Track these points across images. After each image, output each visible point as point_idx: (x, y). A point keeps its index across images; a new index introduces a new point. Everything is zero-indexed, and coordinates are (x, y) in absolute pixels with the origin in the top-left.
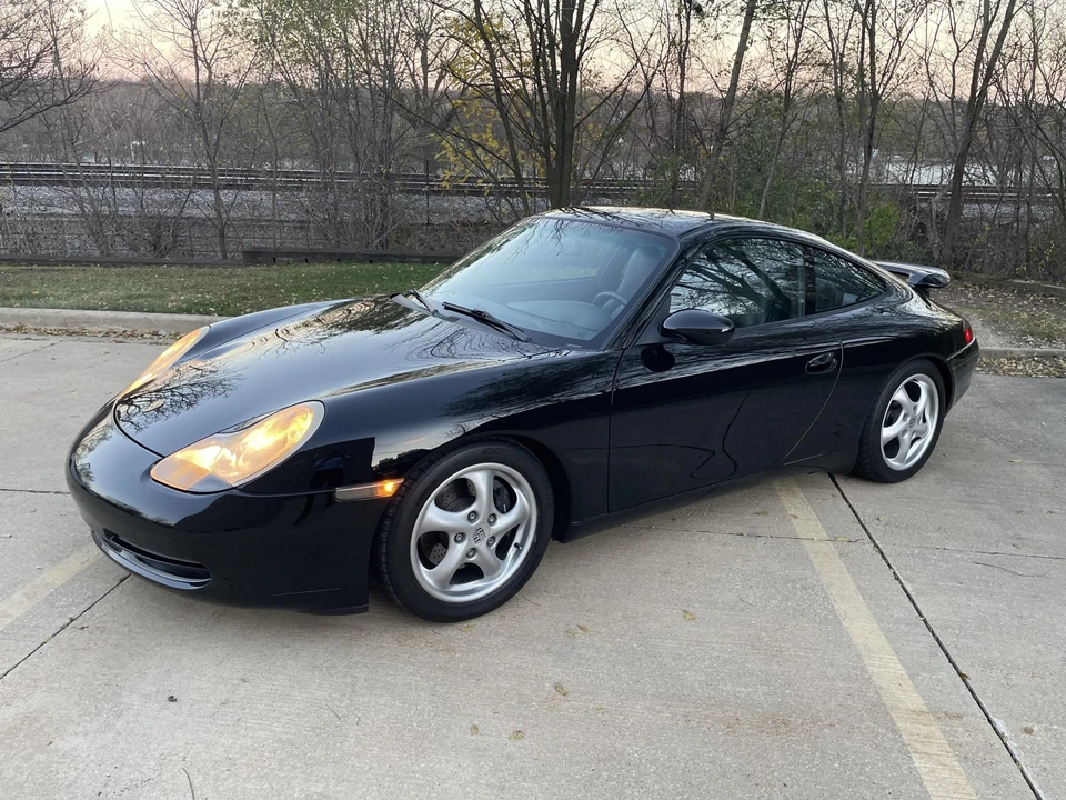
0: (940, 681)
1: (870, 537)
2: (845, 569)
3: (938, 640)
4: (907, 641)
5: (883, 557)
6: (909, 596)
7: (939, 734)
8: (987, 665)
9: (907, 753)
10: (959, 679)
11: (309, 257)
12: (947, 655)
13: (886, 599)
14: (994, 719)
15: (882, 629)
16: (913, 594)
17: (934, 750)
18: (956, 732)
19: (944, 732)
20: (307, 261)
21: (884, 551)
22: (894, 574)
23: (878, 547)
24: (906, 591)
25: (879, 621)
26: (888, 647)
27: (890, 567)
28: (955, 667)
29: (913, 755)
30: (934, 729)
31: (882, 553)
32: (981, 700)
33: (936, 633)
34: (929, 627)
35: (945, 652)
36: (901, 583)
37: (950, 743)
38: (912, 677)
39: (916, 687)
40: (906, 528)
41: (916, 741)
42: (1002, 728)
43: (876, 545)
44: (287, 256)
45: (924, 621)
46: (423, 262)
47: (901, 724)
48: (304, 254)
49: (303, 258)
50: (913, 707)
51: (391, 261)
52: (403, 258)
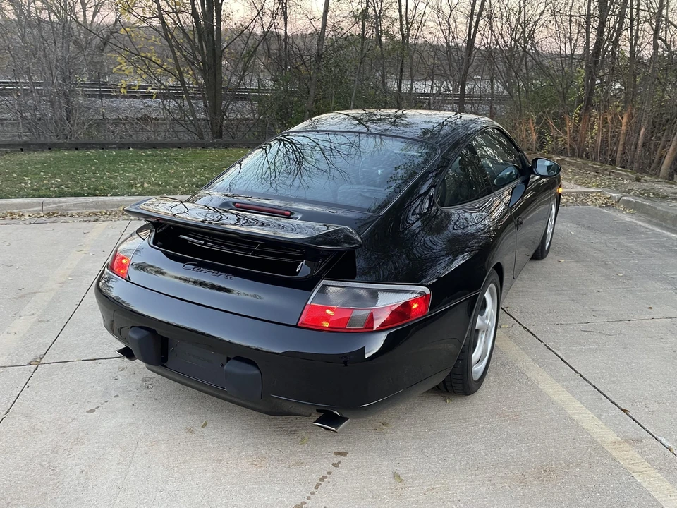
0: (615, 417)
1: (519, 322)
2: (517, 347)
3: (595, 387)
4: (581, 392)
5: (533, 334)
6: (562, 359)
7: (638, 456)
9: (629, 474)
10: (623, 413)
11: (24, 147)
12: (607, 397)
13: (551, 364)
14: (659, 438)
15: (563, 386)
16: (564, 358)
17: (642, 468)
18: (645, 451)
19: (640, 454)
20: (22, 150)
21: (531, 330)
22: (546, 345)
23: (527, 329)
24: (559, 357)
25: (558, 381)
26: (574, 399)
27: (541, 342)
28: (616, 405)
29: (634, 475)
30: (632, 453)
31: (531, 332)
32: (643, 425)
33: (592, 383)
34: (586, 380)
35: (604, 395)
36: (553, 351)
37: (647, 459)
38: (599, 416)
39: (605, 424)
40: (533, 313)
41: (629, 464)
42: (667, 444)
43: (525, 328)
44: (5, 148)
45: (581, 376)
46: (120, 148)
47: (614, 454)
48: (19, 145)
49: (19, 148)
50: (613, 439)
51: (93, 148)
52: (103, 146)
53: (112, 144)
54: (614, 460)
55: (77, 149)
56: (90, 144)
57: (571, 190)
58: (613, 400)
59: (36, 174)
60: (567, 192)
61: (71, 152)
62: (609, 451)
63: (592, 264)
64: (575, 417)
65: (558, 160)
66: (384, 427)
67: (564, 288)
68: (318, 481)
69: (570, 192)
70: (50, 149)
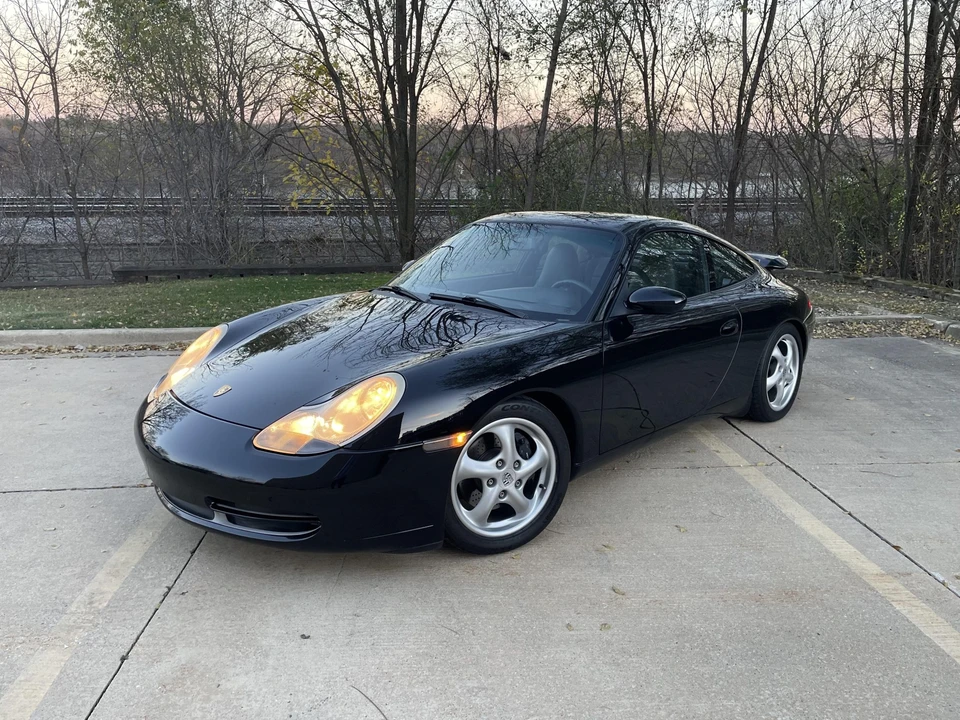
0: (883, 552)
1: (780, 461)
3: (865, 526)
4: (846, 529)
5: (797, 474)
6: (829, 498)
7: (901, 587)
8: (909, 539)
9: (887, 602)
10: (895, 551)
11: (181, 274)
12: (878, 536)
13: (815, 502)
14: (933, 574)
15: (825, 523)
16: (832, 497)
17: (904, 598)
18: (912, 584)
19: (904, 585)
20: (179, 277)
21: (794, 469)
22: (810, 484)
24: (825, 495)
25: (820, 518)
26: (835, 535)
27: (805, 480)
28: (887, 542)
29: (893, 603)
30: (896, 584)
31: (794, 471)
32: (916, 561)
33: (862, 521)
34: (855, 518)
35: (875, 533)
36: (818, 490)
37: (912, 591)
38: (863, 552)
39: (869, 559)
40: (802, 453)
41: (889, 594)
42: (941, 579)
43: (787, 466)
44: (159, 274)
45: (849, 514)
46: (292, 274)
47: (873, 584)
48: (176, 271)
49: (175, 275)
50: (875, 572)
51: (261, 274)
52: (272, 271)
53: (283, 269)
54: (872, 589)
55: (242, 276)
56: (257, 269)
57: (878, 317)
58: (884, 537)
59: (202, 302)
60: (873, 319)
61: (236, 279)
62: (868, 581)
63: (892, 403)
64: (834, 550)
65: (868, 281)
67: (848, 428)
69: (877, 320)
70: (210, 276)
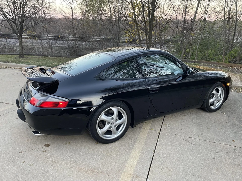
0: (143, 167)
1: (161, 130)
3: (153, 157)
5: (159, 135)
10: (149, 168)
12: (152, 161)
13: (149, 145)
15: (141, 152)
16: (157, 145)
22: (158, 139)
23: (160, 132)
26: (138, 157)
27: (158, 138)
28: (151, 165)
30: (129, 179)
32: (149, 174)
33: (155, 155)
36: (157, 142)
38: (137, 165)
39: (135, 168)
40: (172, 129)
45: (154, 152)
50: (130, 173)
54: (119, 178)
62: (122, 175)
63: (234, 119)
64: (129, 162)
66: (68, 144)
67: (203, 124)
68: (33, 149)
